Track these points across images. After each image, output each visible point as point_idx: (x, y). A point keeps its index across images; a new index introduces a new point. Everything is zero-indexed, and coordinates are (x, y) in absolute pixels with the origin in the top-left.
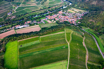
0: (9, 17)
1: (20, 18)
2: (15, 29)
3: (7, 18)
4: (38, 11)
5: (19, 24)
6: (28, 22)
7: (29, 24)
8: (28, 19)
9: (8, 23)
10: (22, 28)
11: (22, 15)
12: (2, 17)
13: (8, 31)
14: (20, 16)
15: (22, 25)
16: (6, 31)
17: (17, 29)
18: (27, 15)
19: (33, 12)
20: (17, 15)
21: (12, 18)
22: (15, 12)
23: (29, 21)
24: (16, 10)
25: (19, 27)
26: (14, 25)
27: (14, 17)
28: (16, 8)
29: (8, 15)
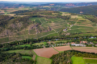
0: (65, 33)
1: (74, 36)
2: (71, 46)
3: (62, 34)
4: (94, 32)
5: (74, 42)
6: (83, 41)
7: (86, 44)
8: (83, 39)
9: (63, 38)
10: (78, 46)
11: (76, 33)
12: (58, 32)
13: (64, 45)
14: (74, 34)
15: (77, 43)
16: (62, 46)
17: (72, 46)
18: (82, 35)
19: (88, 32)
20: (72, 33)
21: (67, 34)
22: (70, 29)
23: (85, 41)
24: (71, 28)
25: (74, 45)
26: (69, 41)
27: (69, 34)
28: (71, 26)
29: (64, 31)
